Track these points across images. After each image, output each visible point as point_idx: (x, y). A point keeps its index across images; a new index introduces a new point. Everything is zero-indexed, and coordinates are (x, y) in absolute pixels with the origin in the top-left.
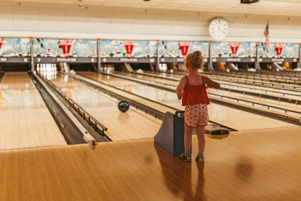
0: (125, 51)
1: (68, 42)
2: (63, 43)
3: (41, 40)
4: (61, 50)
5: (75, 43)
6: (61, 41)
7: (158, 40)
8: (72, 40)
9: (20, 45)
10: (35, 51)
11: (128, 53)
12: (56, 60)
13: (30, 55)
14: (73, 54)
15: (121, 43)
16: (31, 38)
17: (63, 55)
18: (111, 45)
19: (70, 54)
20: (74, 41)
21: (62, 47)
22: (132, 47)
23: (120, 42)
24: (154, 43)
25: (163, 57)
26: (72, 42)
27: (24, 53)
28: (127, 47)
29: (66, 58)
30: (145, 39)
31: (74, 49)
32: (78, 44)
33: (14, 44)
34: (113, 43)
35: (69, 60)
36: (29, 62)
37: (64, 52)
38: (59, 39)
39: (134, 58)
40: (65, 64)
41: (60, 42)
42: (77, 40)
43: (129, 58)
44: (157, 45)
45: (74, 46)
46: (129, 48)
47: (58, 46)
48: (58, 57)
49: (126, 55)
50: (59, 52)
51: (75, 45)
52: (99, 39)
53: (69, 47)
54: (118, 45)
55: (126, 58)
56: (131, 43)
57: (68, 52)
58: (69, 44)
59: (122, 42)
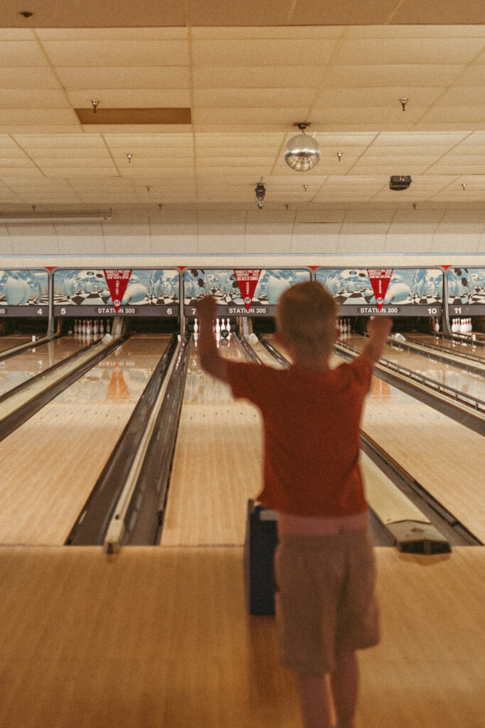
0: (370, 292)
1: (251, 275)
2: (241, 276)
3: (199, 272)
4: (238, 290)
5: (266, 275)
6: (239, 273)
7: (446, 267)
8: (261, 270)
9: (162, 282)
10: (187, 293)
11: (377, 295)
12: (228, 310)
13: (177, 301)
14: (260, 299)
15: (362, 275)
16: (182, 268)
17: (240, 302)
18: (341, 278)
19: (255, 299)
20: (263, 273)
21: (239, 284)
22: (386, 283)
23: (359, 272)
24: (438, 273)
25: (458, 303)
26: (259, 273)
27: (168, 298)
28: (374, 282)
29: (247, 306)
30: (417, 264)
31: (263, 287)
32: (272, 279)
33: (150, 282)
34: (345, 274)
35: (252, 310)
36: (176, 315)
37: (243, 296)
38: (235, 270)
39: (390, 305)
40: (245, 319)
41: (235, 275)
42: (269, 269)
43: (379, 306)
44: (444, 278)
45: (264, 284)
46: (380, 285)
47: (231, 283)
48: (232, 304)
49: (373, 301)
50: (234, 296)
51: (265, 280)
52: (314, 268)
53: (254, 284)
54: (355, 279)
55: (373, 306)
56: (383, 274)
57: (251, 295)
58: (253, 279)
59: (365, 272)
